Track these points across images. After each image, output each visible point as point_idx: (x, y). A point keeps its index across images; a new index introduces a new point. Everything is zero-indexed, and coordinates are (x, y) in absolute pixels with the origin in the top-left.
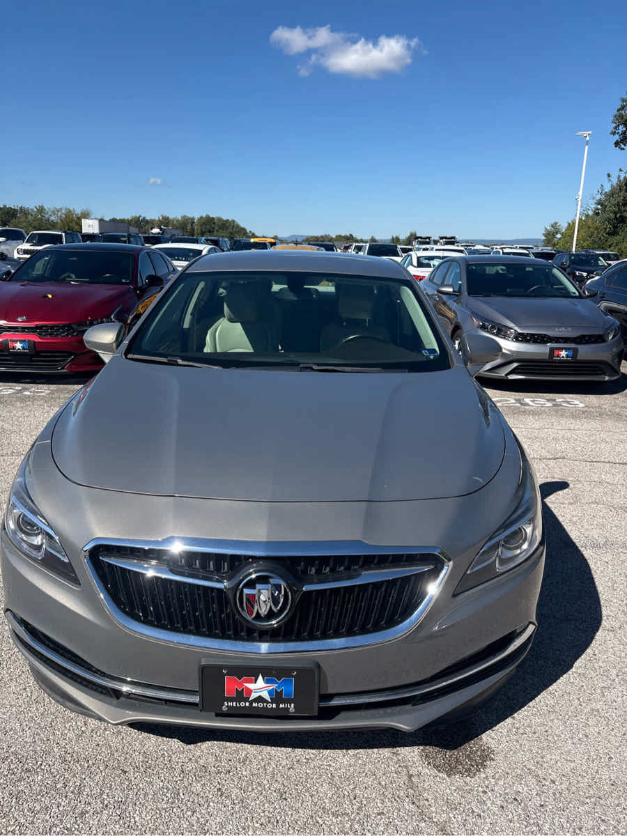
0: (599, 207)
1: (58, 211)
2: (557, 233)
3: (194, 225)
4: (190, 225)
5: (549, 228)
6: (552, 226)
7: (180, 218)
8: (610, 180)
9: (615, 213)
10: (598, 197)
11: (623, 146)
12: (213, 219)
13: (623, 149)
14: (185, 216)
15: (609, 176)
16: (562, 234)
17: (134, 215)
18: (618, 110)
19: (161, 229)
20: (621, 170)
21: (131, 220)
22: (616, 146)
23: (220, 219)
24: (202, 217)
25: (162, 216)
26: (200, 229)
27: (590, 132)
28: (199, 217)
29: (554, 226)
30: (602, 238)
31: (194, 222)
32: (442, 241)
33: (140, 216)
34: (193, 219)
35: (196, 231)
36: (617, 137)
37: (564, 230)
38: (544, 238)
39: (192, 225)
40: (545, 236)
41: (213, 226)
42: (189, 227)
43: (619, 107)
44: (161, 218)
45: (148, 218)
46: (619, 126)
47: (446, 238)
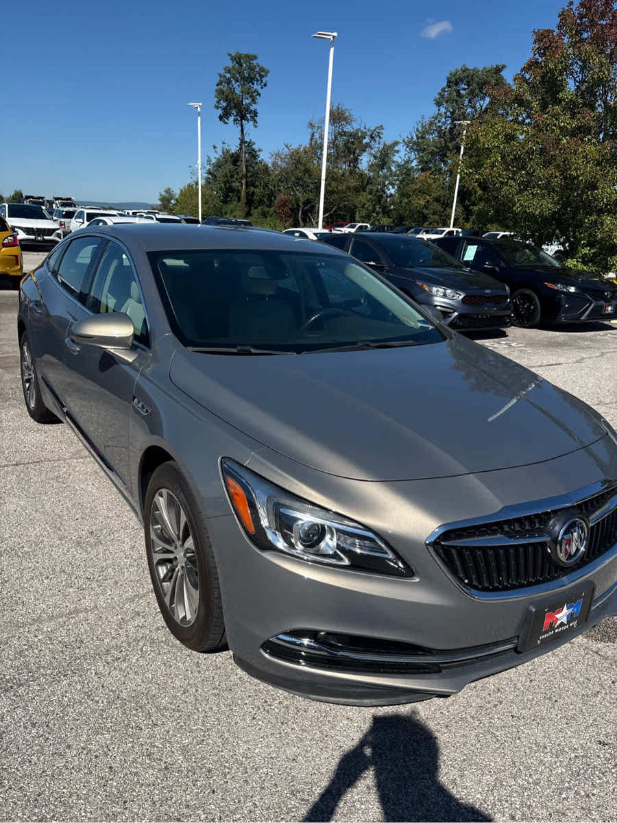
0: (210, 176)
2: (172, 199)
5: (163, 194)
6: (166, 192)
8: (216, 151)
9: (225, 183)
10: (208, 167)
11: (226, 120)
13: (226, 123)
15: (215, 147)
16: (177, 200)
18: (217, 85)
20: (224, 143)
22: (220, 120)
27: (201, 104)
29: (168, 191)
30: (217, 205)
32: (57, 202)
36: (220, 112)
37: (177, 196)
38: (160, 203)
40: (161, 201)
43: (218, 82)
46: (220, 100)
47: (61, 199)
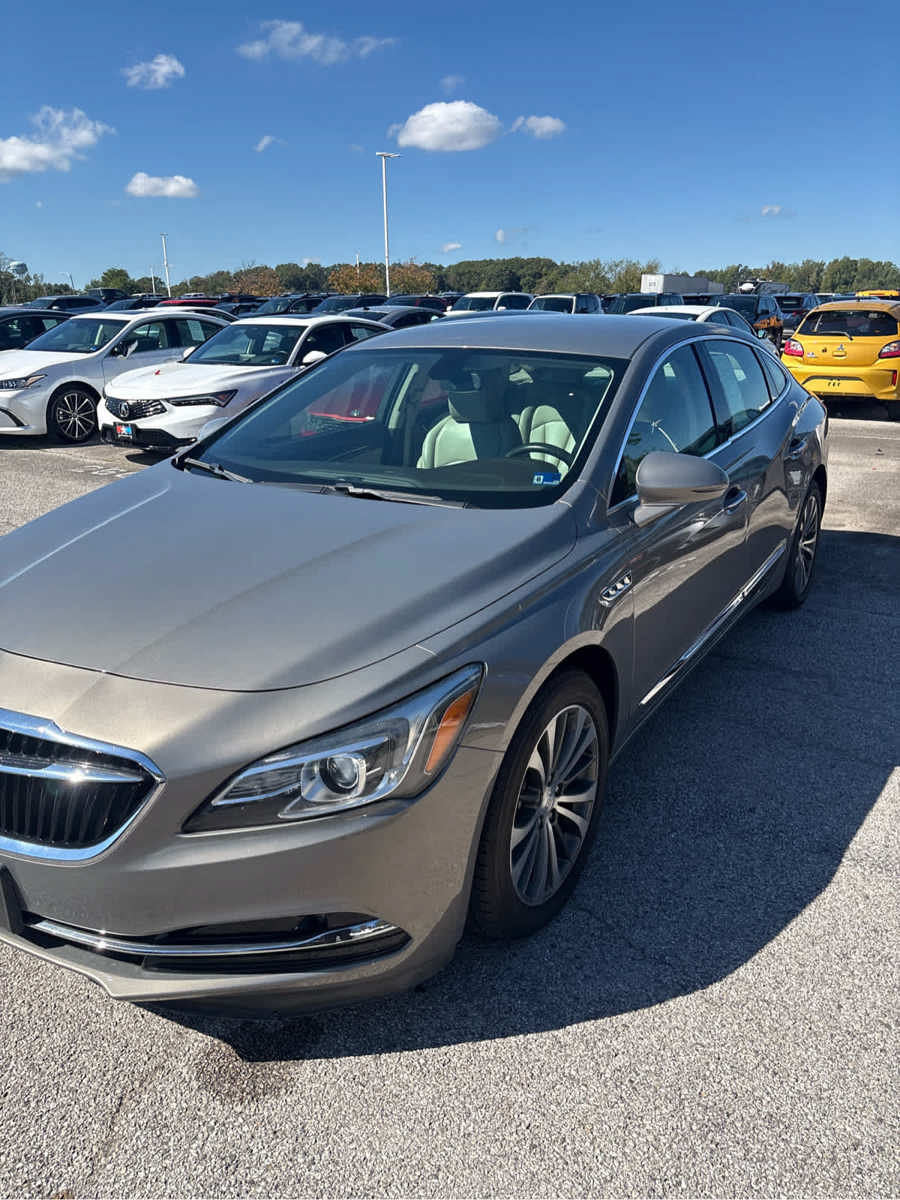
1: (617, 266)
3: (821, 274)
4: (815, 274)
7: (800, 265)
12: (855, 262)
14: (808, 261)
17: (731, 265)
19: (755, 284)
21: (726, 273)
23: (866, 262)
24: (836, 261)
25: (773, 262)
26: (829, 281)
28: (832, 260)
31: (822, 270)
33: (740, 265)
34: (823, 264)
35: (823, 284)
39: (818, 274)
41: (853, 273)
42: (813, 278)
44: (771, 267)
45: (751, 268)
